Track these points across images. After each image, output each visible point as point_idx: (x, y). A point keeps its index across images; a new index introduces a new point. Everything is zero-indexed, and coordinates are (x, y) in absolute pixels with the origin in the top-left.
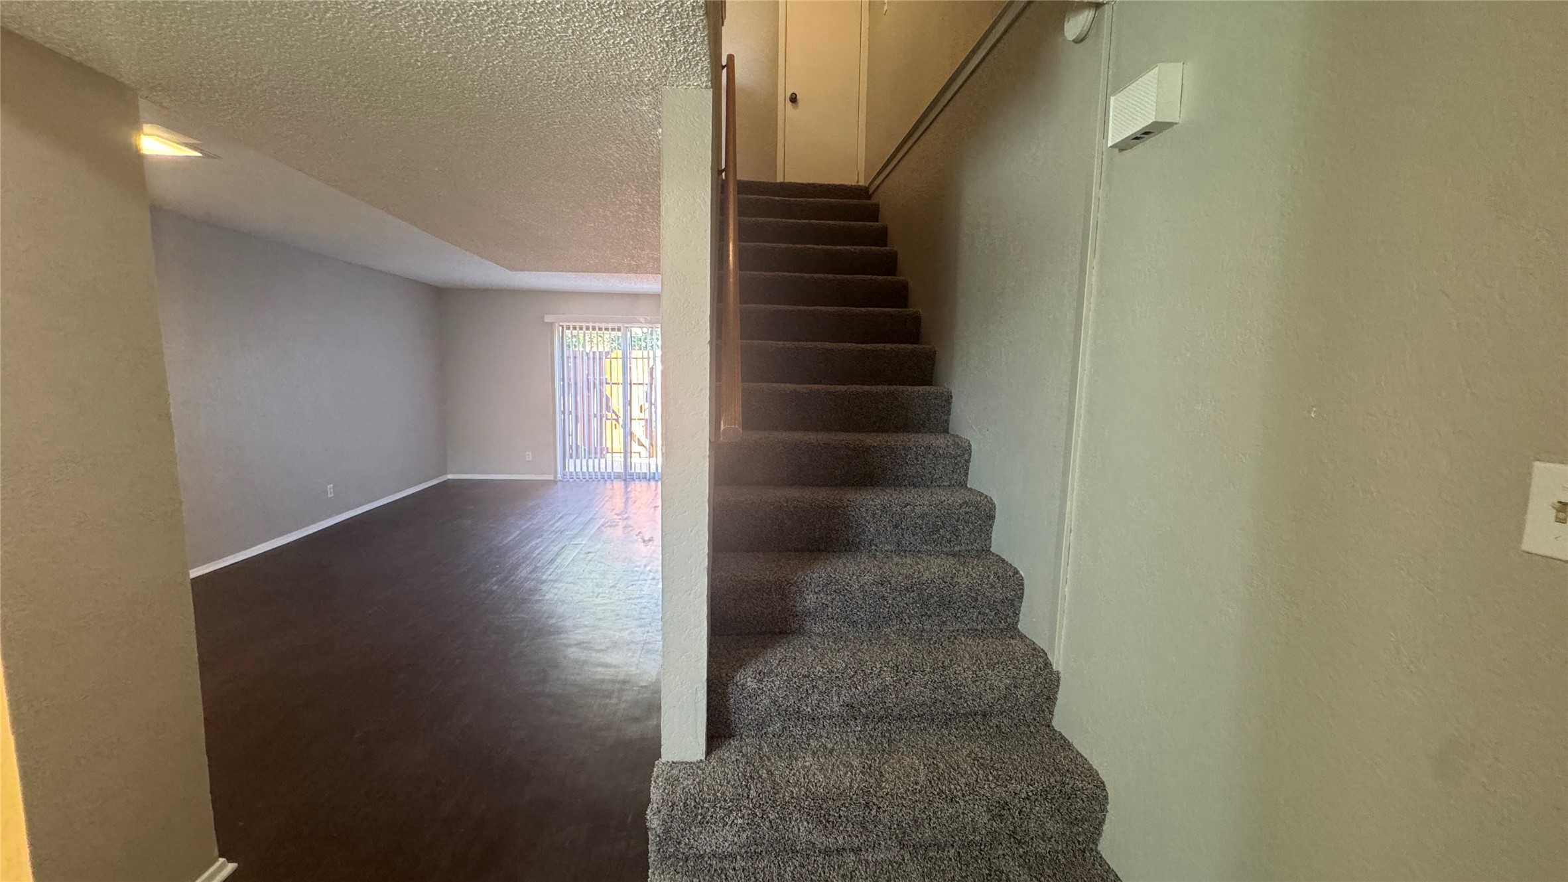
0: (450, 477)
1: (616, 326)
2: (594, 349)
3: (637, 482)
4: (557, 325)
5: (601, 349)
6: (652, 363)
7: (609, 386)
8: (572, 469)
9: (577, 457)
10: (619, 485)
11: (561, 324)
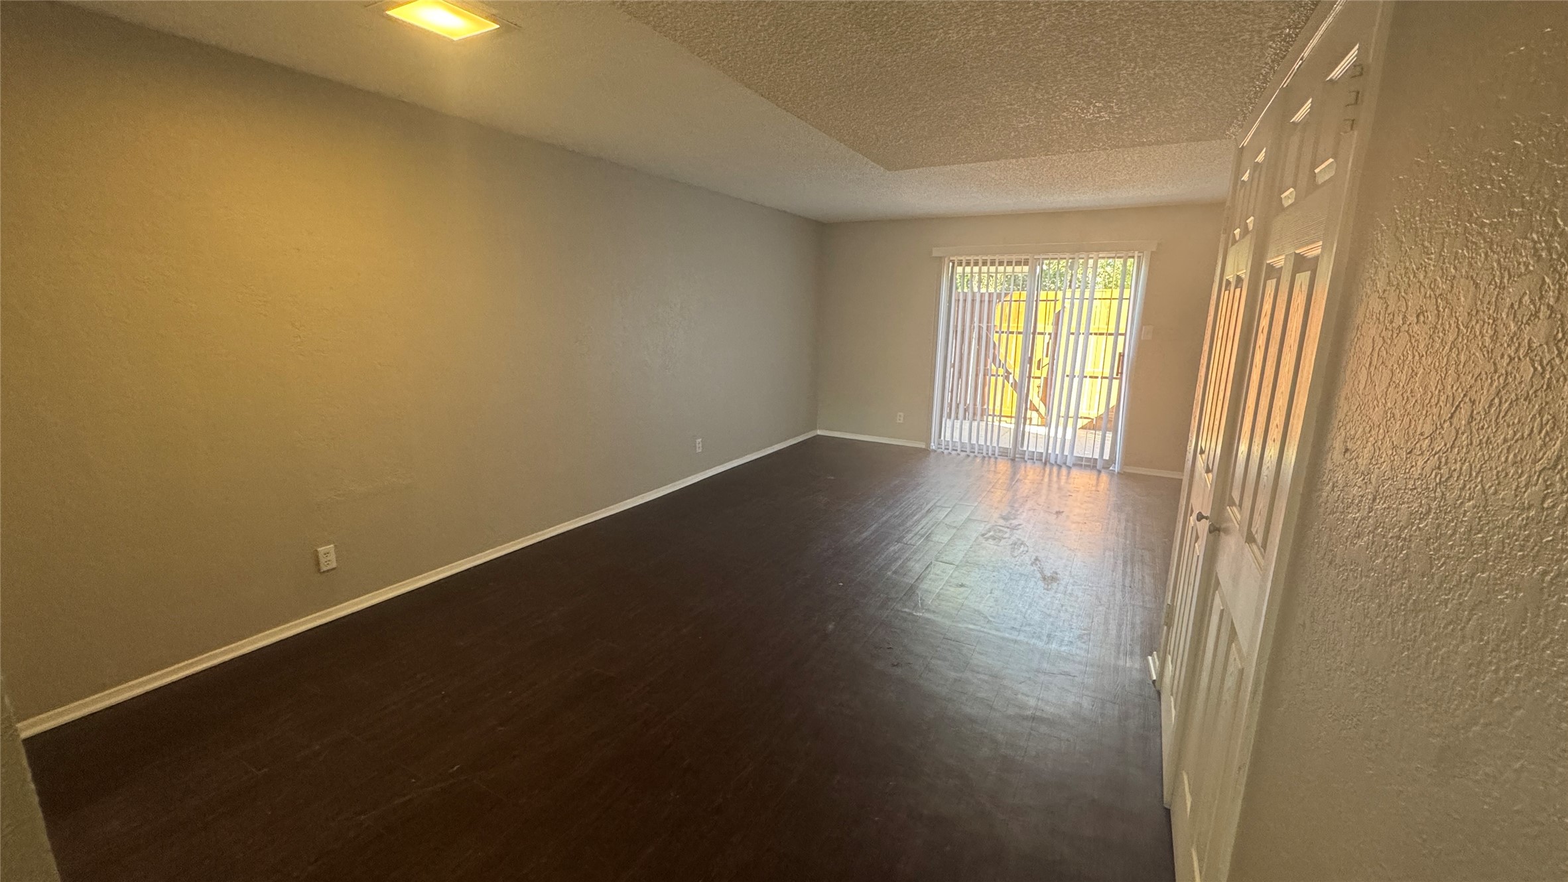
0: (819, 432)
1: (1023, 257)
2: (983, 290)
3: (1029, 463)
4: (946, 259)
5: (991, 290)
6: (1059, 308)
7: (998, 335)
8: (948, 438)
9: (957, 418)
10: (1003, 466)
11: (952, 258)
